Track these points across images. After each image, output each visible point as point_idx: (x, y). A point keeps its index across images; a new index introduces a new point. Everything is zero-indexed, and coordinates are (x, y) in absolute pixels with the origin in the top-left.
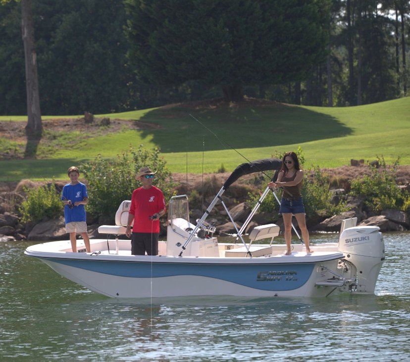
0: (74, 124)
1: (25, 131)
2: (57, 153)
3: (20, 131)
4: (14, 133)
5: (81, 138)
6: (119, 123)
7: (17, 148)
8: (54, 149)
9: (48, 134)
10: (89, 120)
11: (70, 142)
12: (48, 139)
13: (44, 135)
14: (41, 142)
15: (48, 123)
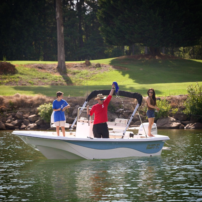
0: (80, 66)
2: (83, 82)
5: (91, 74)
6: (105, 66)
8: (80, 80)
10: (88, 64)
11: (86, 76)
12: (72, 74)
13: (68, 72)
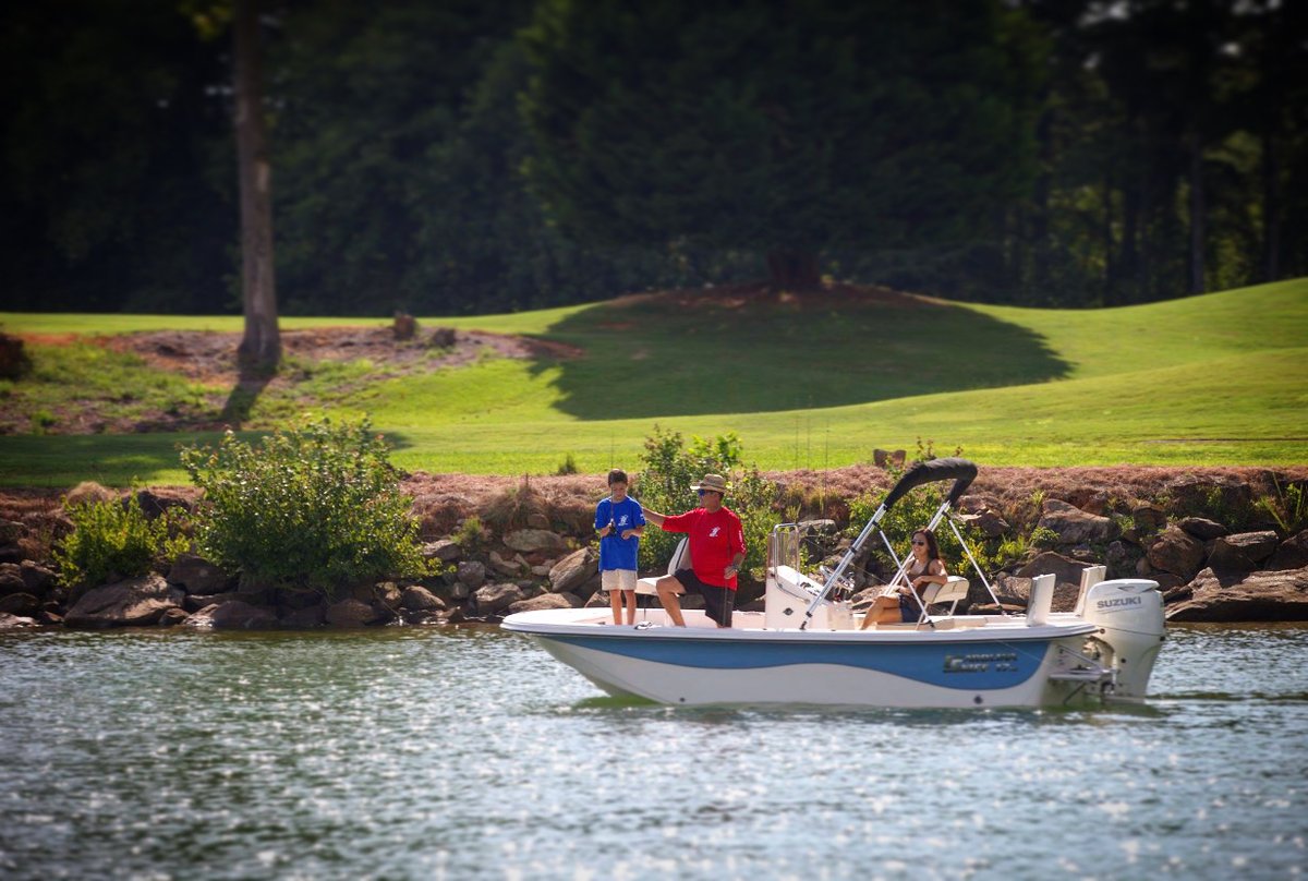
0: (367, 341)
1: (235, 359)
2: (298, 414)
3: (224, 358)
4: (208, 363)
5: (369, 379)
6: (477, 341)
7: (202, 401)
8: (293, 405)
9: (294, 365)
10: (405, 332)
11: (340, 387)
12: (291, 378)
13: (283, 368)
14: (270, 387)
15: (303, 338)
